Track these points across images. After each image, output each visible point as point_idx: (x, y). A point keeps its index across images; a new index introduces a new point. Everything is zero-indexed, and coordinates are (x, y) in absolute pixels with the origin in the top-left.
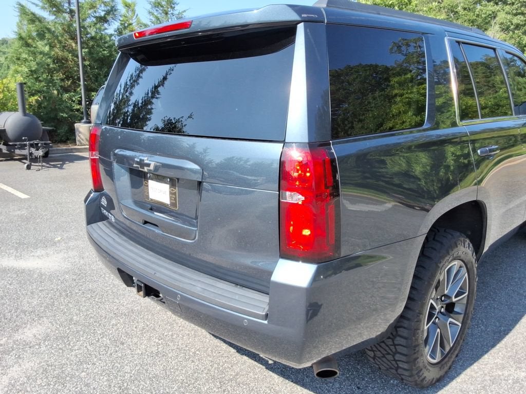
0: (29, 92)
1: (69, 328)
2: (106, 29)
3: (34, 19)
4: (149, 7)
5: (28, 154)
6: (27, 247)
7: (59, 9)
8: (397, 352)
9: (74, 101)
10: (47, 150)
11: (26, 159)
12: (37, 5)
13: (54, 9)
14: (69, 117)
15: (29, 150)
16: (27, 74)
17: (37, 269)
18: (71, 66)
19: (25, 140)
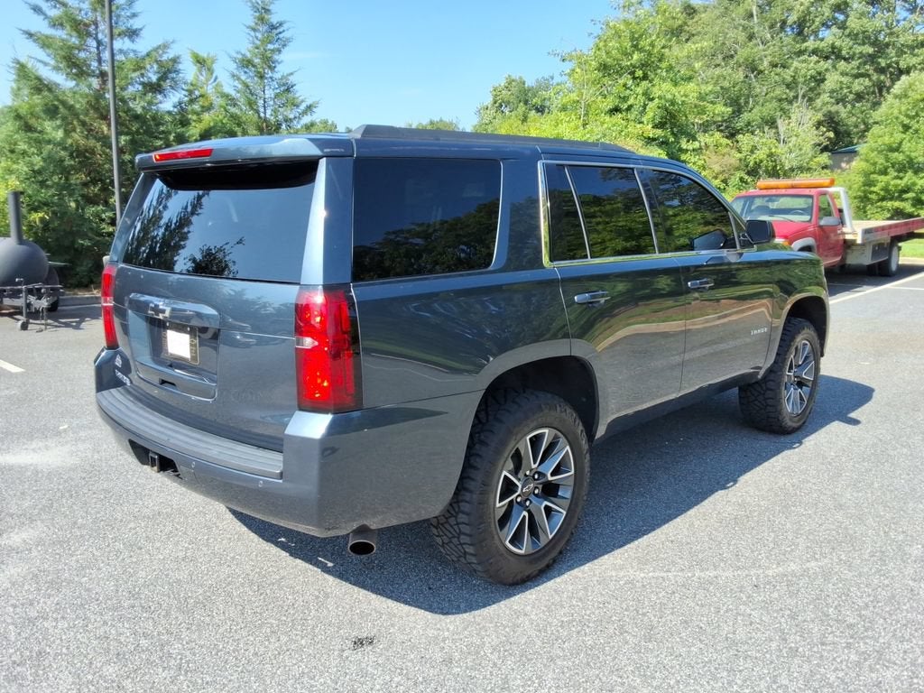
0: (28, 205)
1: (71, 532)
2: (161, 102)
3: (40, 86)
4: (233, 67)
5: (24, 305)
6: (18, 438)
7: (83, 70)
8: (461, 533)
9: (103, 220)
10: (56, 298)
11: (21, 313)
12: (46, 64)
13: (74, 71)
14: (94, 245)
15: (26, 299)
16: (27, 174)
17: (31, 465)
18: (100, 162)
19: (19, 284)
